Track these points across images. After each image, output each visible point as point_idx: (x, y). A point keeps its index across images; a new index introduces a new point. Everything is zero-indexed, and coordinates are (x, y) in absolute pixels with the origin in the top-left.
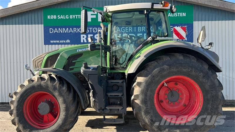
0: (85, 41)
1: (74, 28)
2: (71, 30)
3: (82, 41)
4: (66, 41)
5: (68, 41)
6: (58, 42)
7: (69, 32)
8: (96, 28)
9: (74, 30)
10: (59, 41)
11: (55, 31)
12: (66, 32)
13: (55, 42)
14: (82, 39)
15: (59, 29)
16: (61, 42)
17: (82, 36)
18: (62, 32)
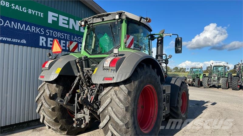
0: (45, 45)
1: (32, 27)
2: (28, 28)
3: (41, 45)
4: (20, 41)
5: (24, 41)
6: (9, 39)
7: (25, 29)
8: (56, 33)
9: (32, 29)
10: (12, 40)
11: (6, 24)
12: (21, 29)
13: (5, 40)
14: (41, 41)
15: (13, 22)
16: (14, 40)
17: (41, 38)
18: (16, 28)
